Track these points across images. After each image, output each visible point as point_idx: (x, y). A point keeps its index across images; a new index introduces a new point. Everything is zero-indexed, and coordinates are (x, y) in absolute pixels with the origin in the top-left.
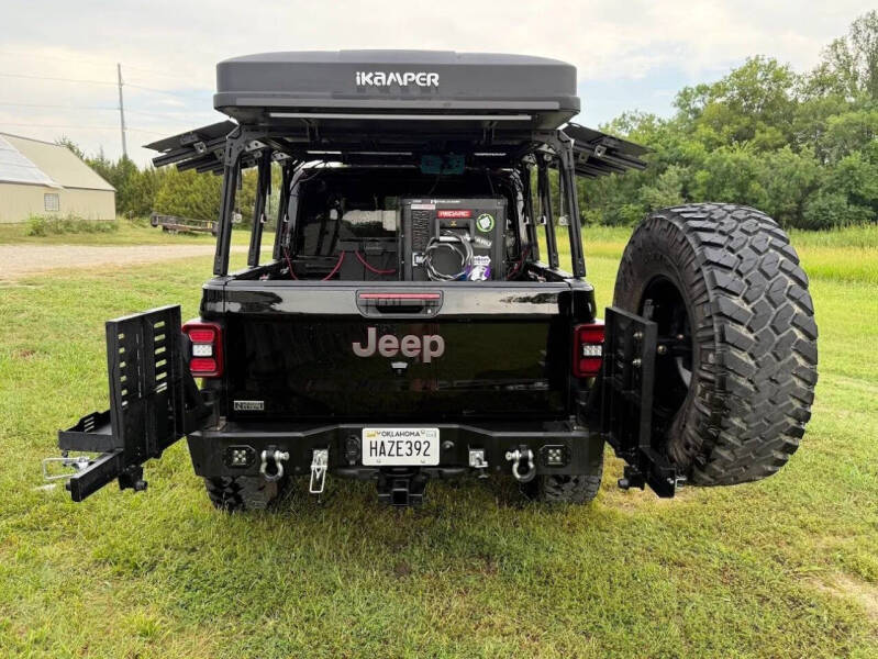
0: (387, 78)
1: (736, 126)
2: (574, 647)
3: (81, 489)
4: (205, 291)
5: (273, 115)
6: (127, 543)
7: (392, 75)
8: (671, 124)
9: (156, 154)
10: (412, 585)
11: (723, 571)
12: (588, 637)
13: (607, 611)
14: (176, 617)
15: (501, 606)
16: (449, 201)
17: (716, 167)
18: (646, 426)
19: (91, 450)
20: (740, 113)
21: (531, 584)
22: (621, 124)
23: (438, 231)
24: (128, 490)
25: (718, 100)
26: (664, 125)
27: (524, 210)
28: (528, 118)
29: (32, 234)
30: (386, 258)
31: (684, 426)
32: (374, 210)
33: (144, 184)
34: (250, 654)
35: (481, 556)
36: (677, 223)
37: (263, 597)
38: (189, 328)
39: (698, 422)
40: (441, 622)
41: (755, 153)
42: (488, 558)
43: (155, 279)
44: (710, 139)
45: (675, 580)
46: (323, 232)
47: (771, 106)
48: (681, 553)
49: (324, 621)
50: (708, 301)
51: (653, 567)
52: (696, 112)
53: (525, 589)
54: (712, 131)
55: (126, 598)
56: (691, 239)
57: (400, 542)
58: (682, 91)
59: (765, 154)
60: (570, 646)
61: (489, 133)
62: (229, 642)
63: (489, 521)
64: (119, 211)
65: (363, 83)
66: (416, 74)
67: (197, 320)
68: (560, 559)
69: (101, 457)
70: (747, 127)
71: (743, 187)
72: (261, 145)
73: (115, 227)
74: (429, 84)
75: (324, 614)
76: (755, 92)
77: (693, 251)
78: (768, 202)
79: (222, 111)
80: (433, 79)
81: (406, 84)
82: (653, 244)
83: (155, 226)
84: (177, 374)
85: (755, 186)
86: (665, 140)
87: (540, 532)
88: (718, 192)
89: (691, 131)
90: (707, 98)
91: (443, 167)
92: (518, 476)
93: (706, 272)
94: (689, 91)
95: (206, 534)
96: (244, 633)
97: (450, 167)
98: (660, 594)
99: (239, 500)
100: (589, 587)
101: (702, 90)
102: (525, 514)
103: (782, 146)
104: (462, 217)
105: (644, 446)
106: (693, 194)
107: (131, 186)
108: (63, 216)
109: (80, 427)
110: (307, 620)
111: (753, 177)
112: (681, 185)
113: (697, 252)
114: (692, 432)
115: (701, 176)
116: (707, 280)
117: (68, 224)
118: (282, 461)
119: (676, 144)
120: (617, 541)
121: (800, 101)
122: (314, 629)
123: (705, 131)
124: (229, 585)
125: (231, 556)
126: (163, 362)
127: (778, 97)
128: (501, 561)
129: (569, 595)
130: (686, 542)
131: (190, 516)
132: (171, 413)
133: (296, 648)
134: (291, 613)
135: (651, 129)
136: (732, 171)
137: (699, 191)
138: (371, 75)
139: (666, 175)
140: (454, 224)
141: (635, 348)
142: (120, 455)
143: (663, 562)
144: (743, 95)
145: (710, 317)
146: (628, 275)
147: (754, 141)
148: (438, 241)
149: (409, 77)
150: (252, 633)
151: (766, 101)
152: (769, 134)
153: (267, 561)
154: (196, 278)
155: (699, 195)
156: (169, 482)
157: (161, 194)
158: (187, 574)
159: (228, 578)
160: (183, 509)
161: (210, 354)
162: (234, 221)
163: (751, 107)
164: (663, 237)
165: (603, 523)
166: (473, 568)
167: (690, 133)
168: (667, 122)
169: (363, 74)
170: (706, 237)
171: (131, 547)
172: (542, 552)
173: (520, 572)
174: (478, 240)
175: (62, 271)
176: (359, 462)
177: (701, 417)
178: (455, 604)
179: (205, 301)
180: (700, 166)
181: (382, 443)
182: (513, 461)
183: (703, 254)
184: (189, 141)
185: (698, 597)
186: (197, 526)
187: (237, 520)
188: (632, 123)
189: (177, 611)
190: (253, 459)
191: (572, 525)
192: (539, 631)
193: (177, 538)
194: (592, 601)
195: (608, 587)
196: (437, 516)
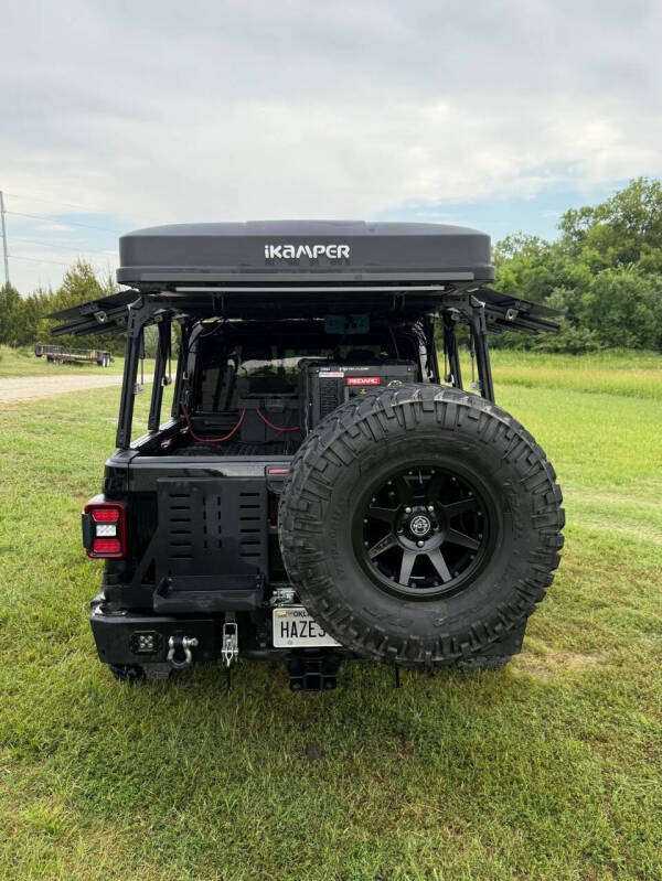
0: (296, 252)
1: (620, 248)
2: (500, 841)
6: (25, 721)
7: (301, 248)
8: (555, 246)
10: (326, 769)
11: (646, 747)
12: (514, 829)
13: (532, 796)
14: (81, 810)
15: (420, 793)
16: (358, 369)
17: (601, 289)
20: (625, 235)
21: (450, 766)
22: (505, 246)
23: (346, 398)
25: (603, 223)
26: (548, 247)
27: (428, 365)
28: (441, 288)
30: (288, 416)
33: (27, 312)
34: (161, 853)
35: (395, 733)
37: (171, 787)
38: (92, 508)
40: (359, 813)
41: (640, 275)
42: (403, 736)
43: (42, 416)
44: (594, 262)
45: (599, 758)
47: (655, 228)
48: (601, 726)
49: (237, 813)
51: (573, 744)
52: (580, 234)
53: (444, 772)
54: (597, 253)
55: (28, 787)
58: (566, 213)
59: (651, 276)
60: (497, 840)
61: (399, 300)
62: (139, 840)
65: (272, 256)
66: (326, 246)
67: (100, 500)
68: (478, 736)
70: (632, 249)
71: (628, 309)
74: (339, 256)
75: (236, 806)
76: (640, 214)
78: (655, 323)
79: (125, 284)
80: (344, 251)
81: (315, 256)
83: (40, 356)
85: (641, 308)
86: (550, 263)
87: (455, 704)
88: (604, 314)
89: (576, 253)
90: (591, 220)
91: (347, 327)
94: (573, 213)
95: (108, 710)
96: (153, 829)
97: (355, 326)
98: (585, 777)
100: (510, 769)
101: (586, 212)
102: (438, 681)
104: (371, 385)
106: (580, 316)
107: (15, 314)
110: (219, 812)
111: (638, 299)
112: (567, 308)
115: (587, 298)
118: (191, 648)
119: (561, 267)
120: (535, 714)
122: (228, 824)
123: (590, 253)
124: (135, 773)
125: (135, 737)
128: (417, 739)
129: (490, 779)
130: (605, 713)
131: (91, 690)
133: (210, 847)
134: (201, 804)
135: (535, 252)
136: (618, 293)
137: (585, 313)
138: (280, 248)
139: (552, 298)
140: (363, 392)
143: (583, 737)
144: (626, 217)
147: (639, 263)
149: (319, 249)
150: (162, 827)
151: (650, 223)
152: (654, 255)
153: (173, 742)
154: (84, 415)
155: (586, 317)
156: (65, 647)
158: (90, 758)
159: (134, 764)
160: (81, 681)
161: (114, 534)
163: (634, 229)
165: (519, 692)
166: (388, 748)
167: (575, 255)
168: (552, 244)
169: (272, 247)
171: (30, 727)
172: (458, 728)
173: (438, 752)
176: (270, 644)
178: (372, 792)
180: (586, 288)
181: (294, 624)
184: (89, 310)
185: (624, 779)
186: (98, 700)
187: (139, 693)
188: (516, 245)
189: (82, 803)
190: (160, 645)
191: (487, 695)
192: (463, 822)
193: (78, 716)
194: (515, 786)
195: (530, 768)
196: (346, 687)
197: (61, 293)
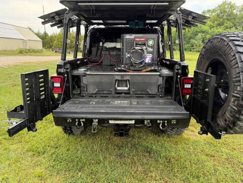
1: (218, 22)
3: (12, 132)
4: (58, 65)
5: (79, 4)
9: (43, 20)
10: (125, 161)
11: (227, 159)
13: (190, 173)
14: (50, 171)
15: (155, 170)
16: (139, 35)
17: (212, 33)
18: (210, 113)
19: (17, 118)
20: (220, 18)
21: (164, 162)
23: (135, 45)
24: (31, 132)
25: (214, 14)
27: (162, 41)
28: (167, 4)
29: (19, 53)
30: (117, 56)
31: (225, 113)
32: (113, 42)
33: (50, 39)
35: (147, 152)
36: (224, 39)
37: (77, 165)
38: (52, 78)
39: (231, 112)
40: (135, 175)
41: (224, 30)
42: (150, 153)
44: (211, 26)
45: (212, 161)
46: (98, 49)
47: (229, 15)
48: (213, 152)
49: (97, 174)
50: (238, 67)
51: (204, 157)
53: (162, 164)
54: (211, 23)
55: (35, 163)
56: (231, 44)
57: (121, 146)
59: (227, 30)
61: (153, 10)
63: (150, 140)
64: (43, 46)
67: (55, 75)
68: (173, 154)
69: (20, 121)
70: (222, 22)
72: (77, 18)
73: (42, 51)
75: (97, 171)
76: (225, 11)
77: (231, 48)
79: (62, 3)
82: (214, 47)
83: (53, 51)
84: (48, 92)
87: (166, 144)
90: (210, 13)
91: (136, 26)
92: (161, 128)
93: (237, 56)
94: (205, 11)
95: (61, 142)
96: (71, 177)
97: (138, 25)
98: (208, 167)
99: (72, 132)
100: (183, 164)
101: (209, 11)
102: (161, 138)
103: (232, 27)
104: (143, 41)
105: (209, 120)
107: (47, 40)
108: (28, 48)
109: (15, 110)
110: (91, 173)
112: (202, 39)
113: (234, 48)
114: (228, 116)
115: (208, 36)
116: (238, 59)
117: (29, 50)
118: (83, 122)
120: (191, 148)
121: (238, 14)
122: (94, 177)
124: (67, 160)
125: (68, 150)
126: (43, 88)
127: (231, 13)
128: (154, 154)
129: (177, 166)
130: (214, 149)
131: (57, 136)
132: (46, 105)
134: (86, 170)
139: (198, 36)
140: (140, 43)
141: (206, 85)
142: (27, 120)
143: (207, 155)
144: (221, 12)
145: (239, 73)
146: (202, 59)
147: (224, 26)
148: (135, 49)
150: (74, 177)
152: (229, 24)
153: (79, 152)
157: (55, 42)
158: (54, 156)
159: (67, 158)
160: (55, 134)
161: (59, 86)
162: (68, 42)
163: (223, 16)
164: (218, 44)
165: (186, 141)
166: (145, 156)
170: (237, 43)
171: (38, 146)
172: (167, 151)
173: (160, 158)
174: (148, 48)
175: (25, 63)
176: (108, 123)
177: (233, 110)
178: (139, 169)
179: (58, 68)
180: (208, 33)
182: (160, 123)
183: (236, 49)
184: (53, 15)
185: (220, 168)
186: (58, 140)
187: (71, 138)
189: (50, 168)
191: (176, 142)
192: (168, 179)
193: (52, 143)
194: (185, 169)
195: (190, 164)
196: (133, 138)
197: (59, 34)
